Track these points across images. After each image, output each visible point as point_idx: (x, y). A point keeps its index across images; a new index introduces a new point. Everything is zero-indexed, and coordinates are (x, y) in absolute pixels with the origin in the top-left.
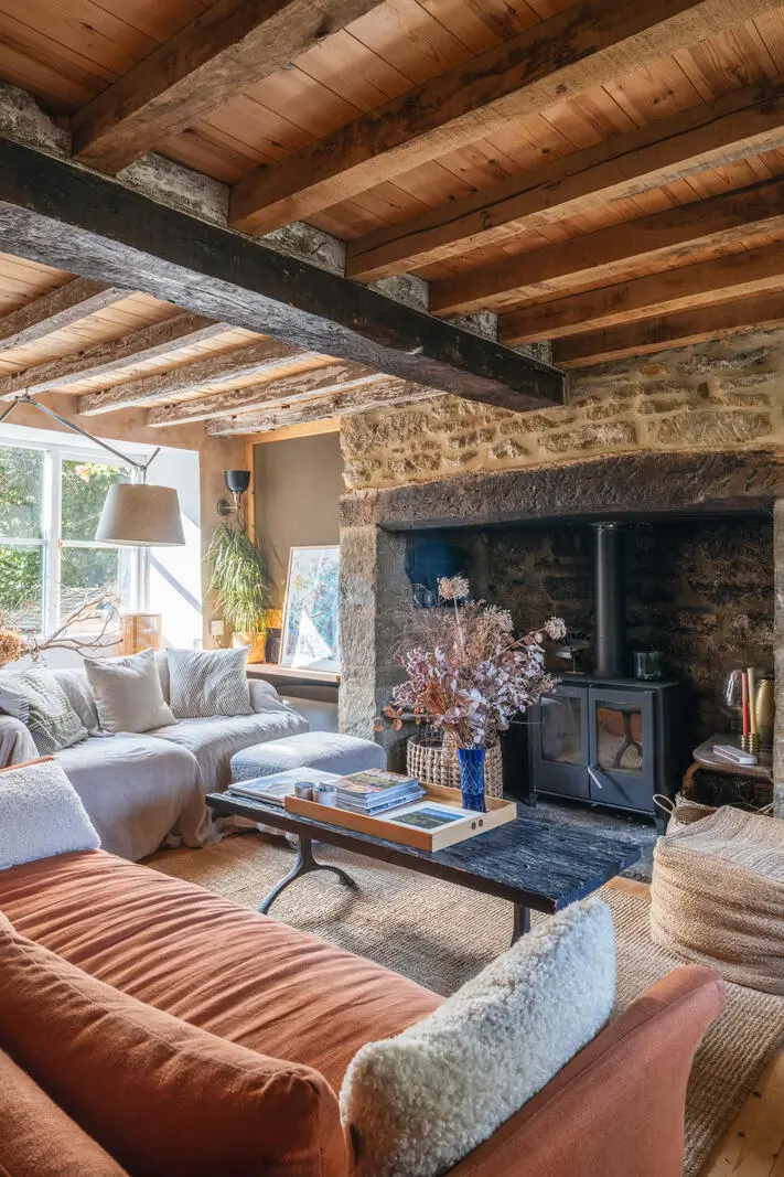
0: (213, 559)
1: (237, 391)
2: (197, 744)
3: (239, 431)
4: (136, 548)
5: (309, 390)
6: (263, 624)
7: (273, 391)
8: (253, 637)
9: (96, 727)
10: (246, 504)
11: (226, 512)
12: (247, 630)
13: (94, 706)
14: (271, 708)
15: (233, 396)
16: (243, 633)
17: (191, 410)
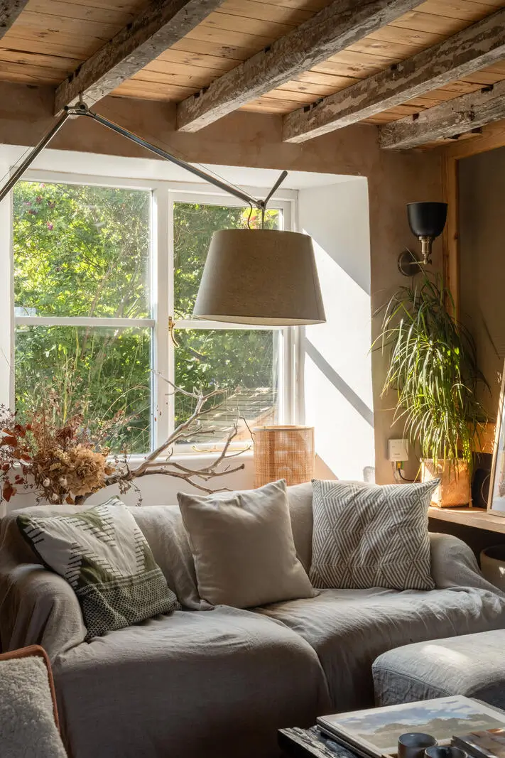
0: (391, 345)
1: (394, 67)
2: (323, 631)
3: (424, 138)
4: (285, 328)
5: (495, 46)
6: (466, 445)
7: (443, 58)
8: (451, 466)
9: (191, 596)
10: (446, 256)
11: (412, 271)
12: (441, 455)
13: (191, 563)
14: (461, 582)
15: (389, 77)
16: (435, 460)
17: (336, 109)
